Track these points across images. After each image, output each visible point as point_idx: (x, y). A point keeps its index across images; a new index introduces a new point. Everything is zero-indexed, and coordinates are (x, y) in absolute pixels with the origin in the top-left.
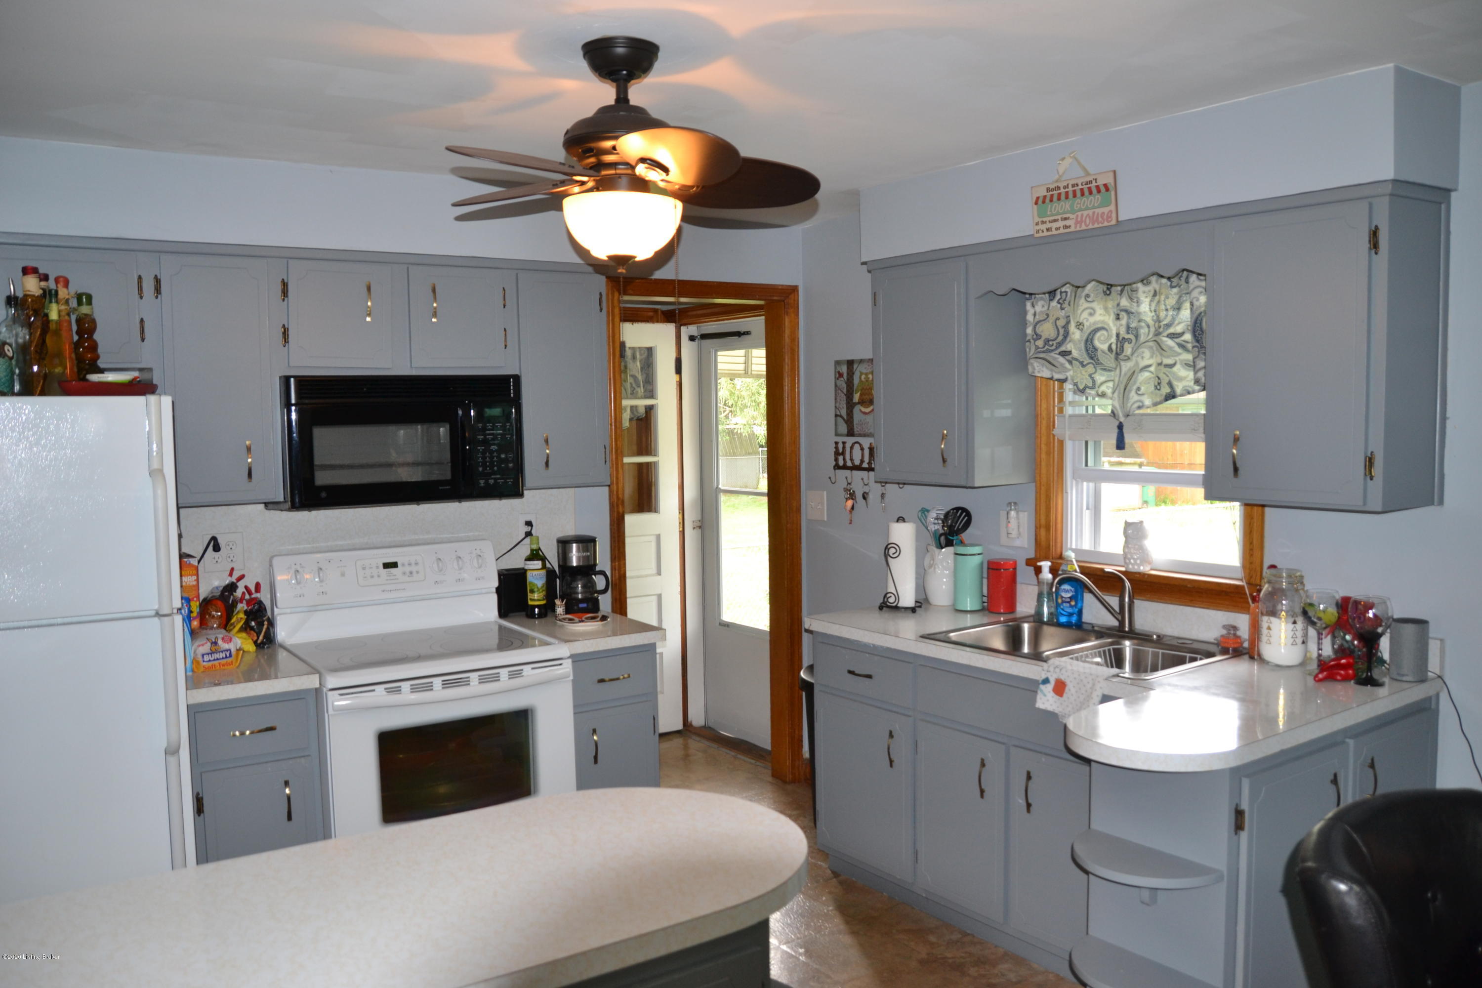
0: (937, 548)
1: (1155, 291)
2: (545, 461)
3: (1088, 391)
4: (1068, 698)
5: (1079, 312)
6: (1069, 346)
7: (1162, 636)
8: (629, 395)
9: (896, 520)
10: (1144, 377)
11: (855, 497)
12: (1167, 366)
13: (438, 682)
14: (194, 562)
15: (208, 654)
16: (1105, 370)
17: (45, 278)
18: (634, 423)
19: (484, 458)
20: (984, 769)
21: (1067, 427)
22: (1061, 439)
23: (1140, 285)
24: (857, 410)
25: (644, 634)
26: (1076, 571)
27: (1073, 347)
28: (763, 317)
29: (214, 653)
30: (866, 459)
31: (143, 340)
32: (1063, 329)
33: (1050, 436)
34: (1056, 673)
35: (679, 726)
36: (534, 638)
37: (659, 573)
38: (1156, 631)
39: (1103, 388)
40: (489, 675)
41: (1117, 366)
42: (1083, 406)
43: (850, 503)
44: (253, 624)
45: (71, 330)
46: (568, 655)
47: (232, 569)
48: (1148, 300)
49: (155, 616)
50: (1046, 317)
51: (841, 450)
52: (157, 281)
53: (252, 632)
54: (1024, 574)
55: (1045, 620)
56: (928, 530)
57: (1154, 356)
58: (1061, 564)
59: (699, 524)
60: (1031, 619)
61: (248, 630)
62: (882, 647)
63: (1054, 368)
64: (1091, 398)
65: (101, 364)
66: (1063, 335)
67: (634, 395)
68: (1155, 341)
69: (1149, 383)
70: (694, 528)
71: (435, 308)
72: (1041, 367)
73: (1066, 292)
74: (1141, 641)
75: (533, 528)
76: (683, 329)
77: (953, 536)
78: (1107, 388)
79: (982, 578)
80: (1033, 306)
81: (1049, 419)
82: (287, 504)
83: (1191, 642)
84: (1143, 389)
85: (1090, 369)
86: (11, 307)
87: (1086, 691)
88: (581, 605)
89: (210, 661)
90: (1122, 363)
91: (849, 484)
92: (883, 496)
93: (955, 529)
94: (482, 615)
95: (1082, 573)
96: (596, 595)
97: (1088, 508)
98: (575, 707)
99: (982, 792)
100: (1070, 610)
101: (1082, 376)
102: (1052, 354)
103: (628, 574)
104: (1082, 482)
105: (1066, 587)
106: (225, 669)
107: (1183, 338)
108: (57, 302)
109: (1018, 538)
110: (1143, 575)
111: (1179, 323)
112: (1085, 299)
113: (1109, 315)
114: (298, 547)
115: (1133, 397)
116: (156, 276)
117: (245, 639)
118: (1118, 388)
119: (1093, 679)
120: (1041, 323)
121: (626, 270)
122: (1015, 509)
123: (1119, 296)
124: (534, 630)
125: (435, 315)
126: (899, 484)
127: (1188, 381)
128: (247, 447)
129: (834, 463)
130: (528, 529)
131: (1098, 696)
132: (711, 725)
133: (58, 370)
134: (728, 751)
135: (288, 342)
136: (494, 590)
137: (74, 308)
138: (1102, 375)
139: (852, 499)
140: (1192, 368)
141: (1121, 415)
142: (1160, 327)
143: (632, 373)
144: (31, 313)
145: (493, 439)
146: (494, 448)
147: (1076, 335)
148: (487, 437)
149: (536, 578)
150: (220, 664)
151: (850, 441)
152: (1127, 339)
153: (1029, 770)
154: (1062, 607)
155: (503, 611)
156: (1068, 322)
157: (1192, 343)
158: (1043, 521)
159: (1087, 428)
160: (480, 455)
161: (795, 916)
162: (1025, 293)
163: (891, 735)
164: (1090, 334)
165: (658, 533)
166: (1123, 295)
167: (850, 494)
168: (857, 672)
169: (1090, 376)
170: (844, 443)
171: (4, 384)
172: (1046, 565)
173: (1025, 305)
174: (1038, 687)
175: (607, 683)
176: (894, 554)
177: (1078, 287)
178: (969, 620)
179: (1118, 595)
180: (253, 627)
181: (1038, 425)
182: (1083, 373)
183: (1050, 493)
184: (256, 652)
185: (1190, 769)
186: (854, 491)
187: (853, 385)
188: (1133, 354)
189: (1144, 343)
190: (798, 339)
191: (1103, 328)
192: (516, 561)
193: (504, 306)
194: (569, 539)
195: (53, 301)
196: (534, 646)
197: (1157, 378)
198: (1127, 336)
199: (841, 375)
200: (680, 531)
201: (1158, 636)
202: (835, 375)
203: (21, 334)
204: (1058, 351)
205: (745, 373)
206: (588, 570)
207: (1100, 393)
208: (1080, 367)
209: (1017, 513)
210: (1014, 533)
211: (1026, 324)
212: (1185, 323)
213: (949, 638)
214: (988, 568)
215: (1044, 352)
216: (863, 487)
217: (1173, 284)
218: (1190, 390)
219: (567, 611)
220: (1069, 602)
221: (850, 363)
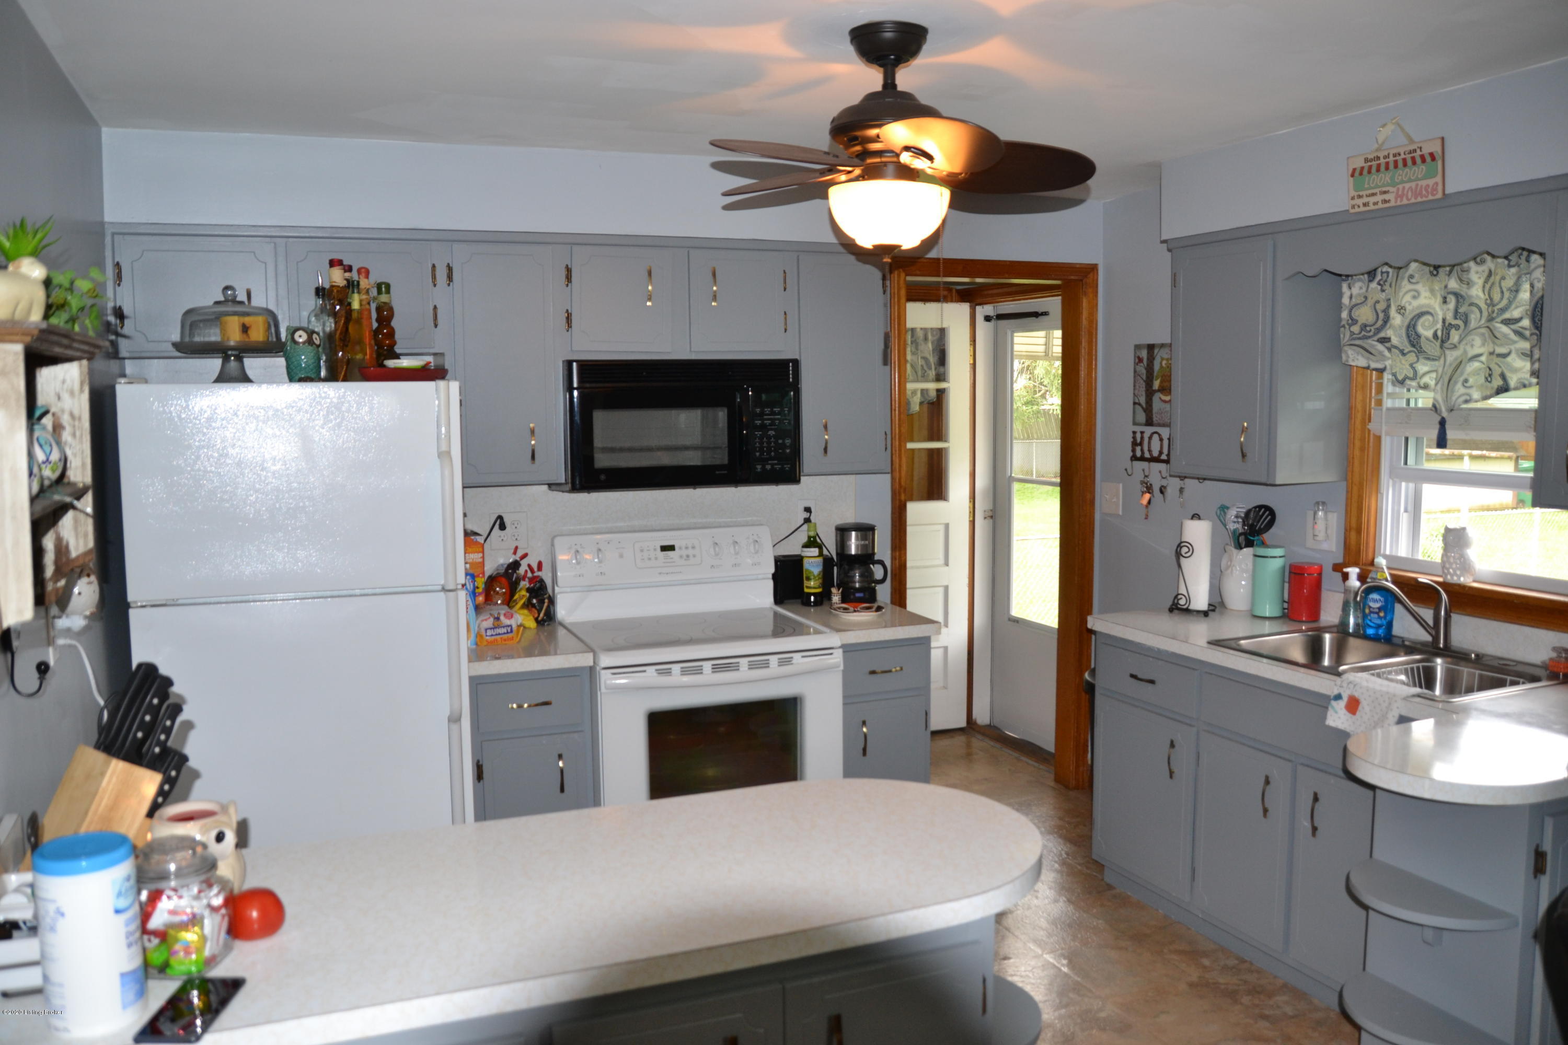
0: (1236, 548)
1: (1490, 271)
2: (824, 447)
3: (1408, 382)
4: (1361, 717)
5: (1401, 294)
6: (1389, 333)
7: (1481, 655)
8: (920, 378)
9: (1190, 517)
10: (1473, 367)
11: (1152, 490)
12: (1499, 355)
13: (707, 666)
14: (480, 540)
15: (491, 629)
16: (1428, 359)
17: (349, 269)
18: (925, 406)
19: (761, 443)
20: (1268, 787)
21: (1384, 420)
22: (1378, 434)
23: (1472, 264)
24: (1157, 398)
25: (918, 627)
26: (1387, 580)
27: (1392, 333)
28: (1060, 298)
29: (496, 628)
30: (1165, 451)
31: (436, 326)
32: (1383, 313)
33: (1365, 431)
34: (1349, 688)
35: (963, 723)
36: (808, 627)
37: (947, 564)
38: (1475, 649)
39: (1426, 379)
40: (759, 661)
41: (1442, 355)
42: (1404, 398)
43: (1147, 496)
44: (534, 601)
45: (370, 318)
46: (839, 644)
47: (516, 548)
48: (1480, 282)
49: (441, 591)
50: (1364, 299)
51: (1139, 440)
52: (450, 269)
53: (534, 609)
54: (1330, 579)
55: (1351, 631)
56: (1227, 529)
57: (1486, 344)
58: (1370, 571)
59: (990, 514)
60: (1335, 630)
61: (530, 606)
62: (1167, 651)
63: (1371, 356)
64: (1414, 391)
65: (398, 349)
66: (1383, 320)
67: (924, 378)
68: (1488, 327)
69: (1478, 374)
70: (985, 518)
71: (715, 292)
72: (1356, 355)
73: (1388, 273)
74: (1455, 660)
75: (812, 514)
76: (978, 308)
77: (1254, 536)
78: (1430, 380)
79: (1284, 582)
80: (1350, 288)
81: (1365, 412)
82: (568, 486)
83: (1514, 664)
84: (1471, 381)
85: (1412, 357)
86: (319, 298)
87: (1381, 710)
88: (858, 595)
89: (492, 635)
90: (1447, 352)
91: (1146, 476)
92: (1181, 490)
93: (1257, 528)
94: (758, 601)
95: (1394, 582)
96: (873, 585)
97: (1406, 511)
98: (845, 697)
99: (1265, 811)
100: (1379, 622)
101: (1402, 367)
102: (1370, 341)
103: (909, 564)
104: (1401, 482)
105: (1375, 596)
106: (506, 644)
107: (1521, 324)
108: (359, 292)
109: (1326, 540)
110: (1462, 587)
111: (1517, 307)
112: (1409, 280)
113: (1436, 298)
114: (578, 527)
115: (1459, 389)
116: (448, 264)
117: (527, 616)
118: (1441, 380)
119: (1389, 698)
120: (1359, 306)
121: (891, 259)
122: (1323, 510)
123: (1447, 277)
124: (808, 618)
125: (715, 298)
126: (1198, 479)
127: (1524, 372)
128: (531, 429)
129: (1131, 454)
130: (806, 515)
131: (1394, 716)
132: (996, 723)
133: (359, 356)
134: (1011, 752)
135: (571, 327)
136: (771, 576)
137: (374, 297)
138: (1424, 364)
139: (1149, 493)
140: (1529, 359)
141: (1443, 409)
142: (1493, 312)
143: (923, 355)
144: (336, 302)
145: (771, 425)
146: (772, 433)
147: (1397, 320)
148: (765, 422)
149: (813, 565)
150: (501, 638)
151: (1148, 430)
152: (1454, 325)
153: (1316, 790)
154: (1369, 618)
155: (778, 598)
156: (1389, 306)
157: (1530, 330)
158: (1354, 524)
159: (1407, 423)
160: (757, 440)
161: (1063, 926)
162: (1340, 275)
163: (1172, 745)
164: (1412, 319)
165: (947, 522)
166: (1451, 275)
167: (1147, 487)
168: (1140, 676)
169: (1411, 365)
170: (1142, 433)
171: (312, 370)
172: (1354, 571)
173: (1341, 287)
174: (1329, 703)
175: (879, 676)
176: (1186, 553)
177: (1400, 268)
178: (1267, 627)
179: (1433, 608)
180: (535, 604)
181: (1352, 418)
182: (1403, 362)
183: (1363, 492)
184: (536, 628)
185: (1480, 801)
186: (1151, 485)
187: (1153, 372)
188: (1460, 341)
189: (1475, 329)
190: (1097, 321)
191: (1428, 313)
192: (793, 548)
193: (785, 289)
194: (847, 526)
195: (355, 291)
196: (809, 634)
197: (1488, 370)
198: (1454, 322)
199: (1140, 360)
200: (970, 521)
201: (1477, 655)
202: (1135, 360)
203: (328, 324)
204: (1376, 338)
205: (1046, 355)
206: (866, 558)
207: (1422, 385)
208: (1401, 357)
209: (1326, 513)
210: (1321, 536)
211: (1342, 307)
212: (1524, 307)
213: (1239, 645)
214: (1290, 572)
215: (1359, 339)
216: (1161, 480)
217: (1512, 263)
218: (1526, 382)
219: (844, 600)
220: (1377, 613)
221: (1151, 348)
